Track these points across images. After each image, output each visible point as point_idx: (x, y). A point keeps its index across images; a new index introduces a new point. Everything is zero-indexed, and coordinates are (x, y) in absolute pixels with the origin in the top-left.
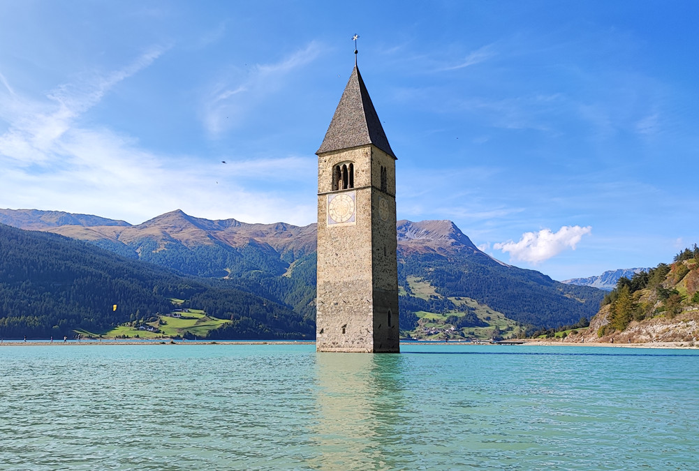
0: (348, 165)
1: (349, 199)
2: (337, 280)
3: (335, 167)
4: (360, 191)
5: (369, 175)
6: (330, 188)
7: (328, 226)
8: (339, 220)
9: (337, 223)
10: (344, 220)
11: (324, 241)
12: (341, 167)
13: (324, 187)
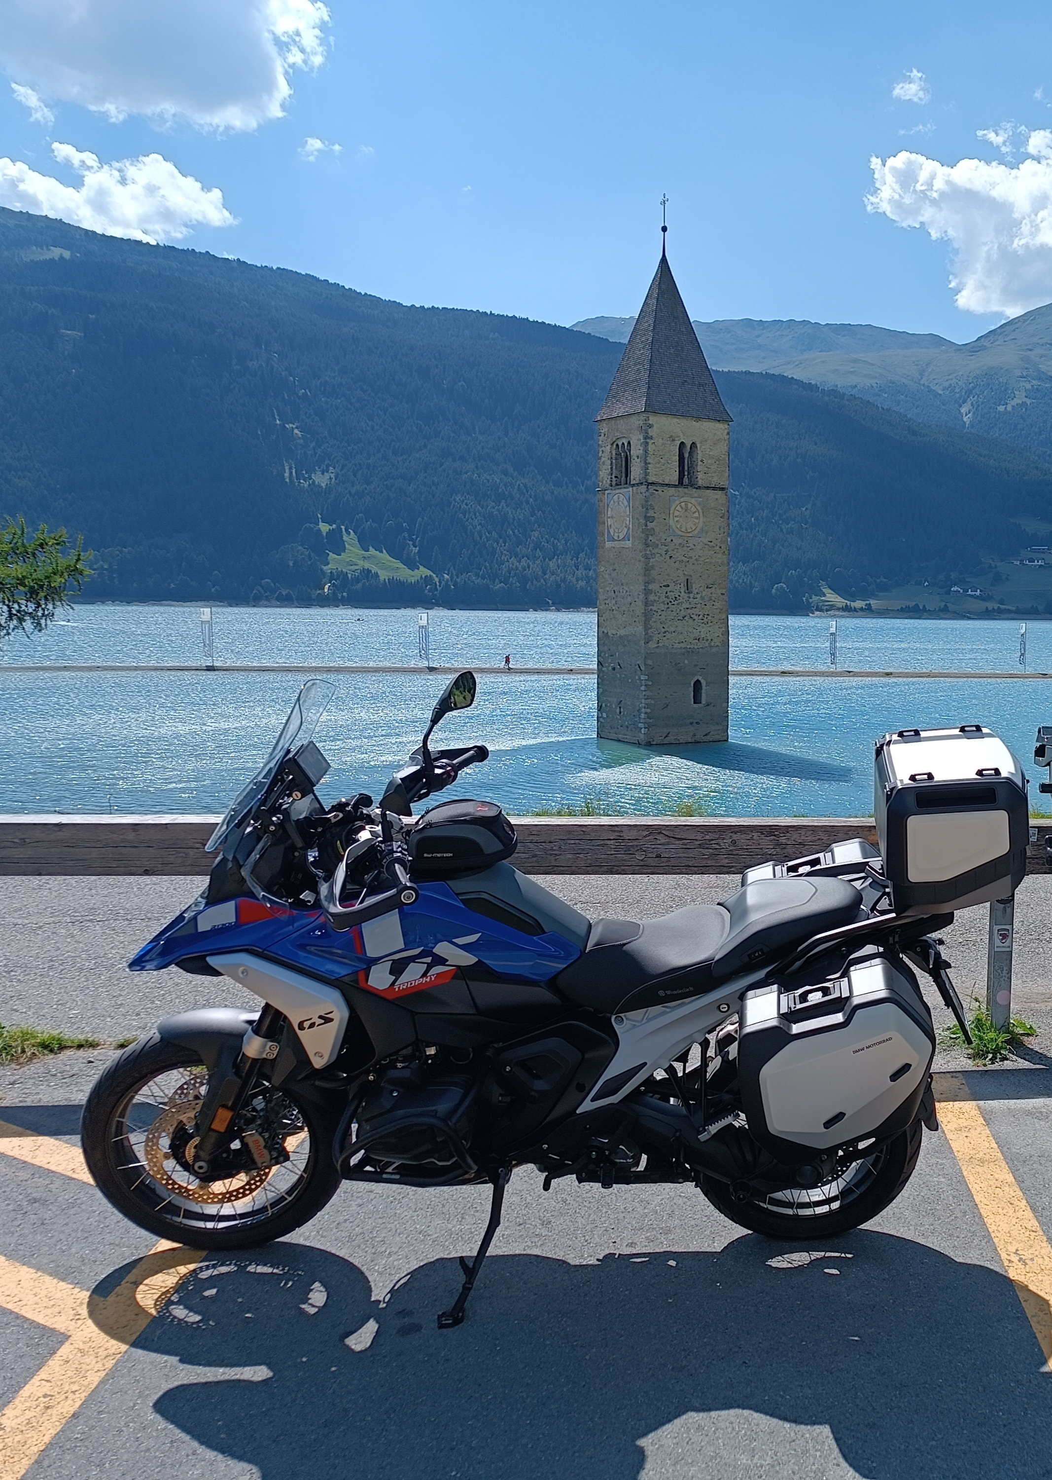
0: (626, 444)
1: (626, 503)
2: (614, 632)
3: (615, 446)
4: (635, 488)
5: (643, 465)
6: (609, 482)
7: (608, 545)
8: (616, 538)
9: (614, 540)
10: (621, 537)
11: (603, 569)
12: (620, 444)
13: (602, 482)
